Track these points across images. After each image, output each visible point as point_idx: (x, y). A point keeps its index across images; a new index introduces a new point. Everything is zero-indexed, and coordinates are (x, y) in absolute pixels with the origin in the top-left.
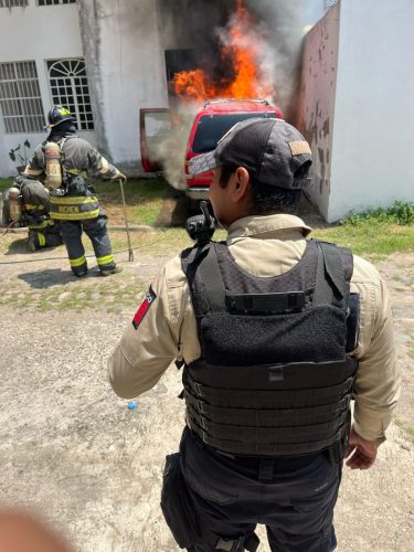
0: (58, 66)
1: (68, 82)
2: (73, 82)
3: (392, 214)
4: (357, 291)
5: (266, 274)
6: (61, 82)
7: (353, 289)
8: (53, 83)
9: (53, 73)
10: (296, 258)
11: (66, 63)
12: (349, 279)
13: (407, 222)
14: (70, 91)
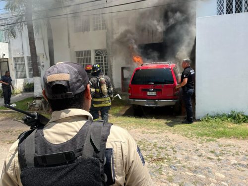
0: (99, 52)
1: (102, 58)
2: (103, 58)
3: (229, 117)
4: (111, 147)
5: (59, 141)
6: (99, 58)
7: (108, 146)
8: (96, 58)
9: (97, 55)
10: (76, 132)
11: (102, 51)
12: (105, 141)
13: (238, 122)
14: (102, 61)
